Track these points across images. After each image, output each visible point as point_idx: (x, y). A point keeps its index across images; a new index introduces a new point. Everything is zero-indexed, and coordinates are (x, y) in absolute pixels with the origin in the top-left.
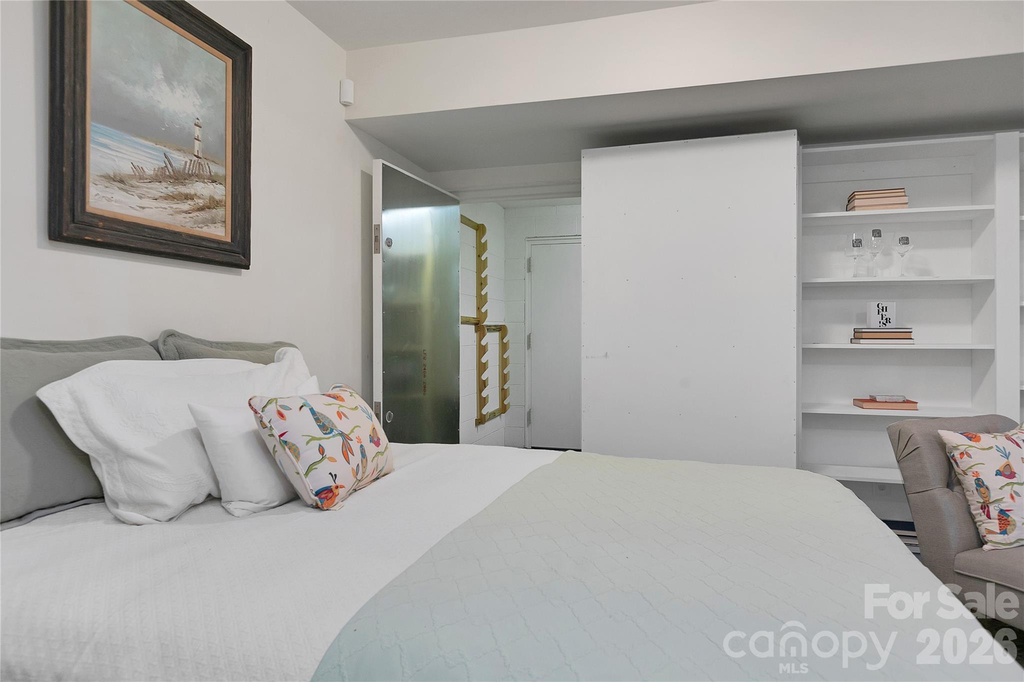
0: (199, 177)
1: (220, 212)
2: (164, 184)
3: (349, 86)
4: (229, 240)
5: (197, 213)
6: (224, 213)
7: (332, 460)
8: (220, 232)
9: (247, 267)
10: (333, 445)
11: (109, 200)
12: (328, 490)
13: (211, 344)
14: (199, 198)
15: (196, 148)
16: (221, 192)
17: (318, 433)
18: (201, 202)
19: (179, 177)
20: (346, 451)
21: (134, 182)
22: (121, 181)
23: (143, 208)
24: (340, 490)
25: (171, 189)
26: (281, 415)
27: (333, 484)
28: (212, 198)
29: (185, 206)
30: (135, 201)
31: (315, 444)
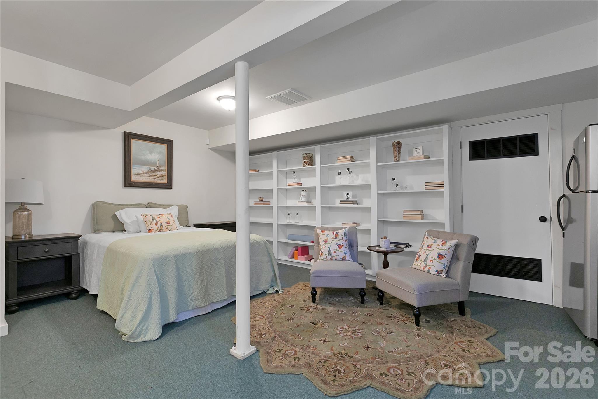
0: (159, 171)
1: (164, 177)
2: (149, 173)
3: (208, 140)
4: (167, 183)
5: (158, 178)
6: (166, 177)
7: (152, 225)
8: (165, 181)
9: (172, 188)
10: (154, 222)
11: (136, 178)
12: (150, 230)
13: (156, 204)
14: (158, 175)
15: (158, 165)
16: (165, 173)
17: (152, 220)
18: (159, 176)
19: (153, 172)
20: (156, 224)
21: (142, 174)
22: (139, 175)
23: (144, 179)
24: (153, 230)
25: (151, 174)
26: (146, 217)
27: (151, 229)
28: (162, 175)
29: (155, 177)
30: (142, 178)
31: (150, 222)
